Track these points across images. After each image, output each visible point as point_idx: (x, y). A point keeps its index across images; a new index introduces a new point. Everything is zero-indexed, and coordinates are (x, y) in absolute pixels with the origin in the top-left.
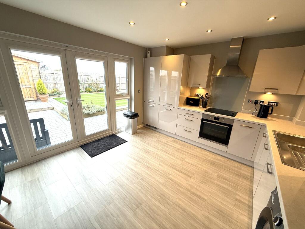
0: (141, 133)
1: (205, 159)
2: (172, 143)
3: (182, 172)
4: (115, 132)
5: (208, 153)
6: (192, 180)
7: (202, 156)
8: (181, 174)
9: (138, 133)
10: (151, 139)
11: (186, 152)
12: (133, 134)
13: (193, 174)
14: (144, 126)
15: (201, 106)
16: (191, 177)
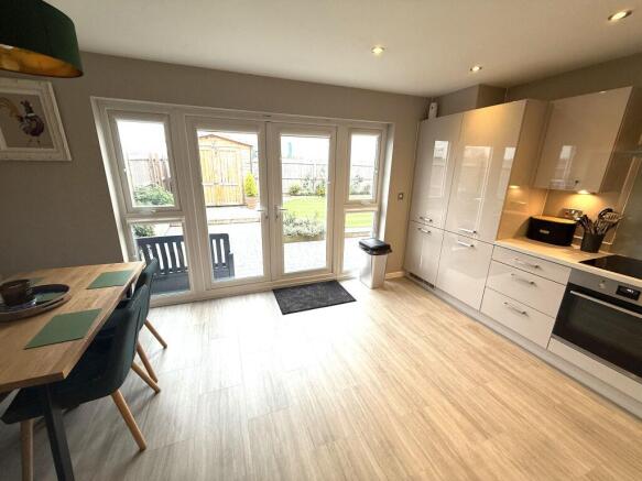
0: (392, 289)
1: (559, 406)
2: (464, 331)
3: (463, 412)
4: (338, 277)
5: (579, 393)
6: (487, 444)
7: (553, 394)
8: (458, 416)
9: (385, 289)
10: (410, 307)
11: (497, 364)
12: (374, 288)
13: (499, 431)
14: (405, 277)
15: (578, 247)
16: (486, 436)
